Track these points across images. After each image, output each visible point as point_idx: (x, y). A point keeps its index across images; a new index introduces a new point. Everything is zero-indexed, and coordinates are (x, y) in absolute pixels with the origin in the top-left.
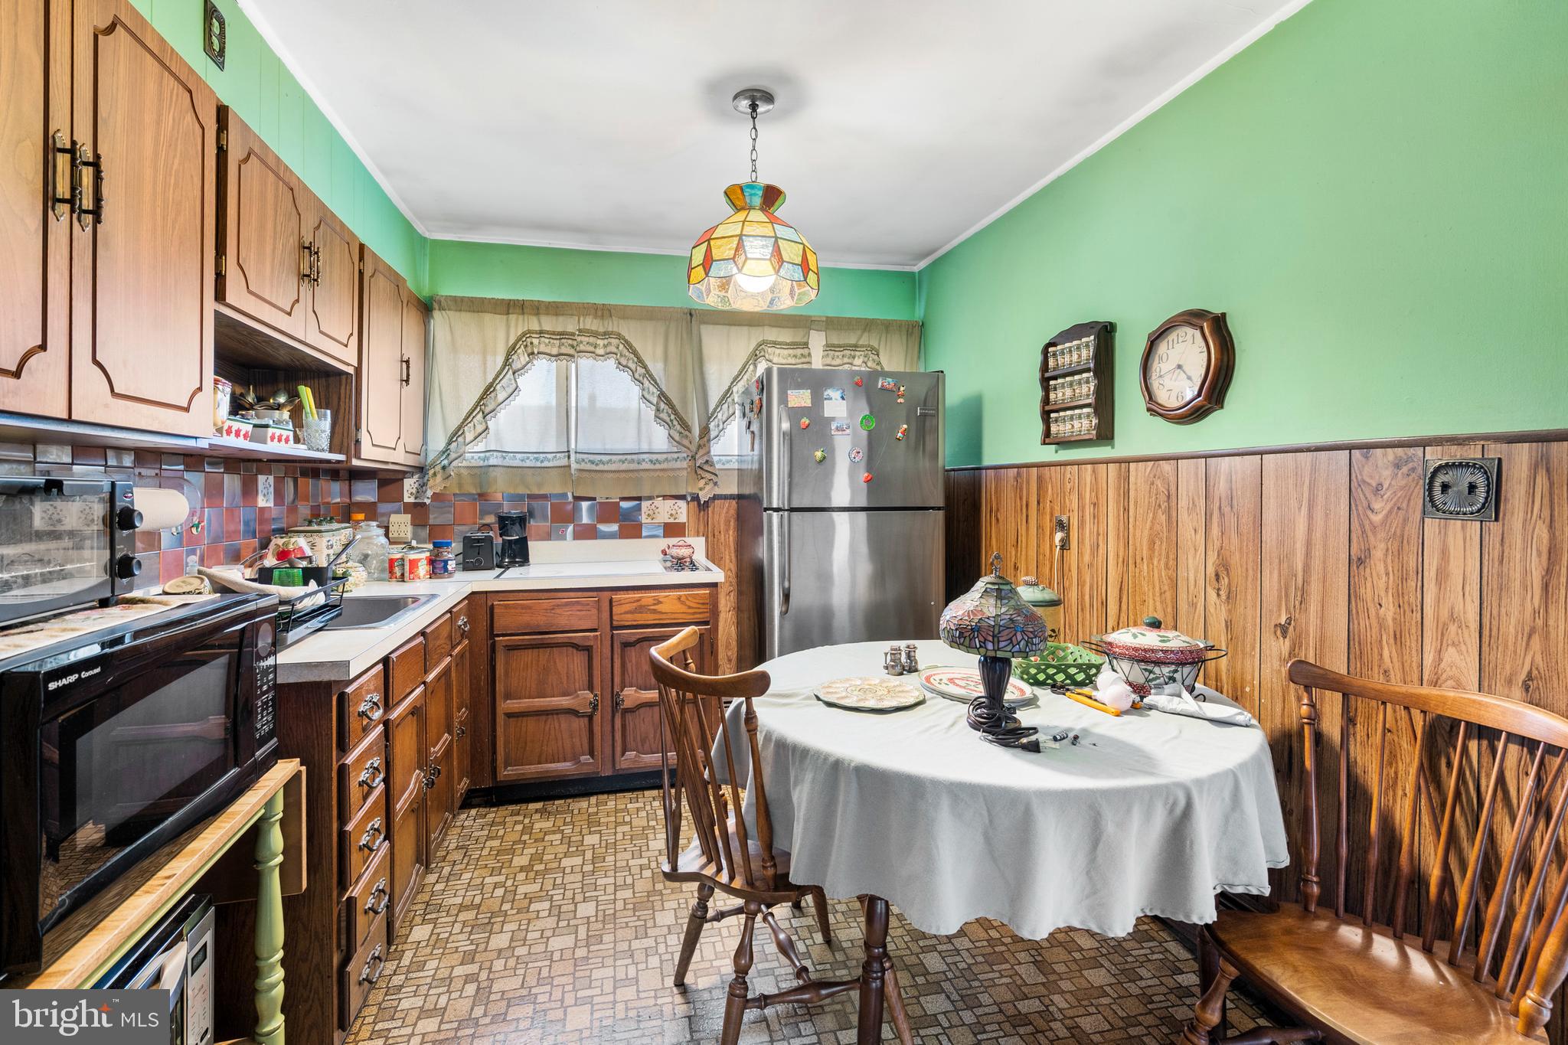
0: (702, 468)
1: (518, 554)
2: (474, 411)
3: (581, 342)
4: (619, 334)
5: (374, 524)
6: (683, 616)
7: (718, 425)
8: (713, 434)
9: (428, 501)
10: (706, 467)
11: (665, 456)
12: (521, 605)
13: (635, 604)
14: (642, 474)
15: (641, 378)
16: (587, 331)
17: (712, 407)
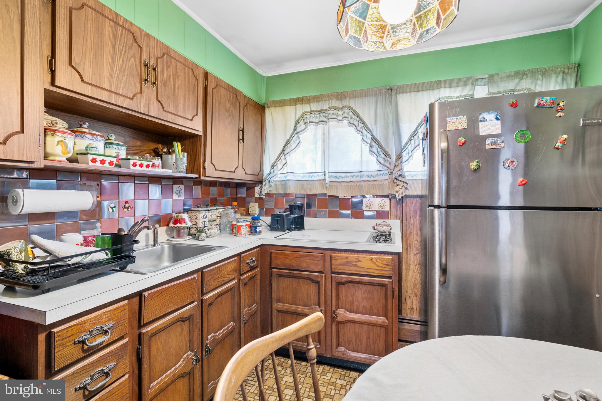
0: (397, 179)
1: (299, 225)
2: (281, 154)
3: (330, 114)
4: (350, 107)
5: (230, 207)
6: (375, 271)
7: (408, 153)
8: (405, 158)
9: (264, 197)
10: (400, 178)
11: (376, 173)
12: (284, 253)
13: (344, 260)
14: (362, 183)
15: (361, 130)
16: (333, 107)
17: (404, 142)
